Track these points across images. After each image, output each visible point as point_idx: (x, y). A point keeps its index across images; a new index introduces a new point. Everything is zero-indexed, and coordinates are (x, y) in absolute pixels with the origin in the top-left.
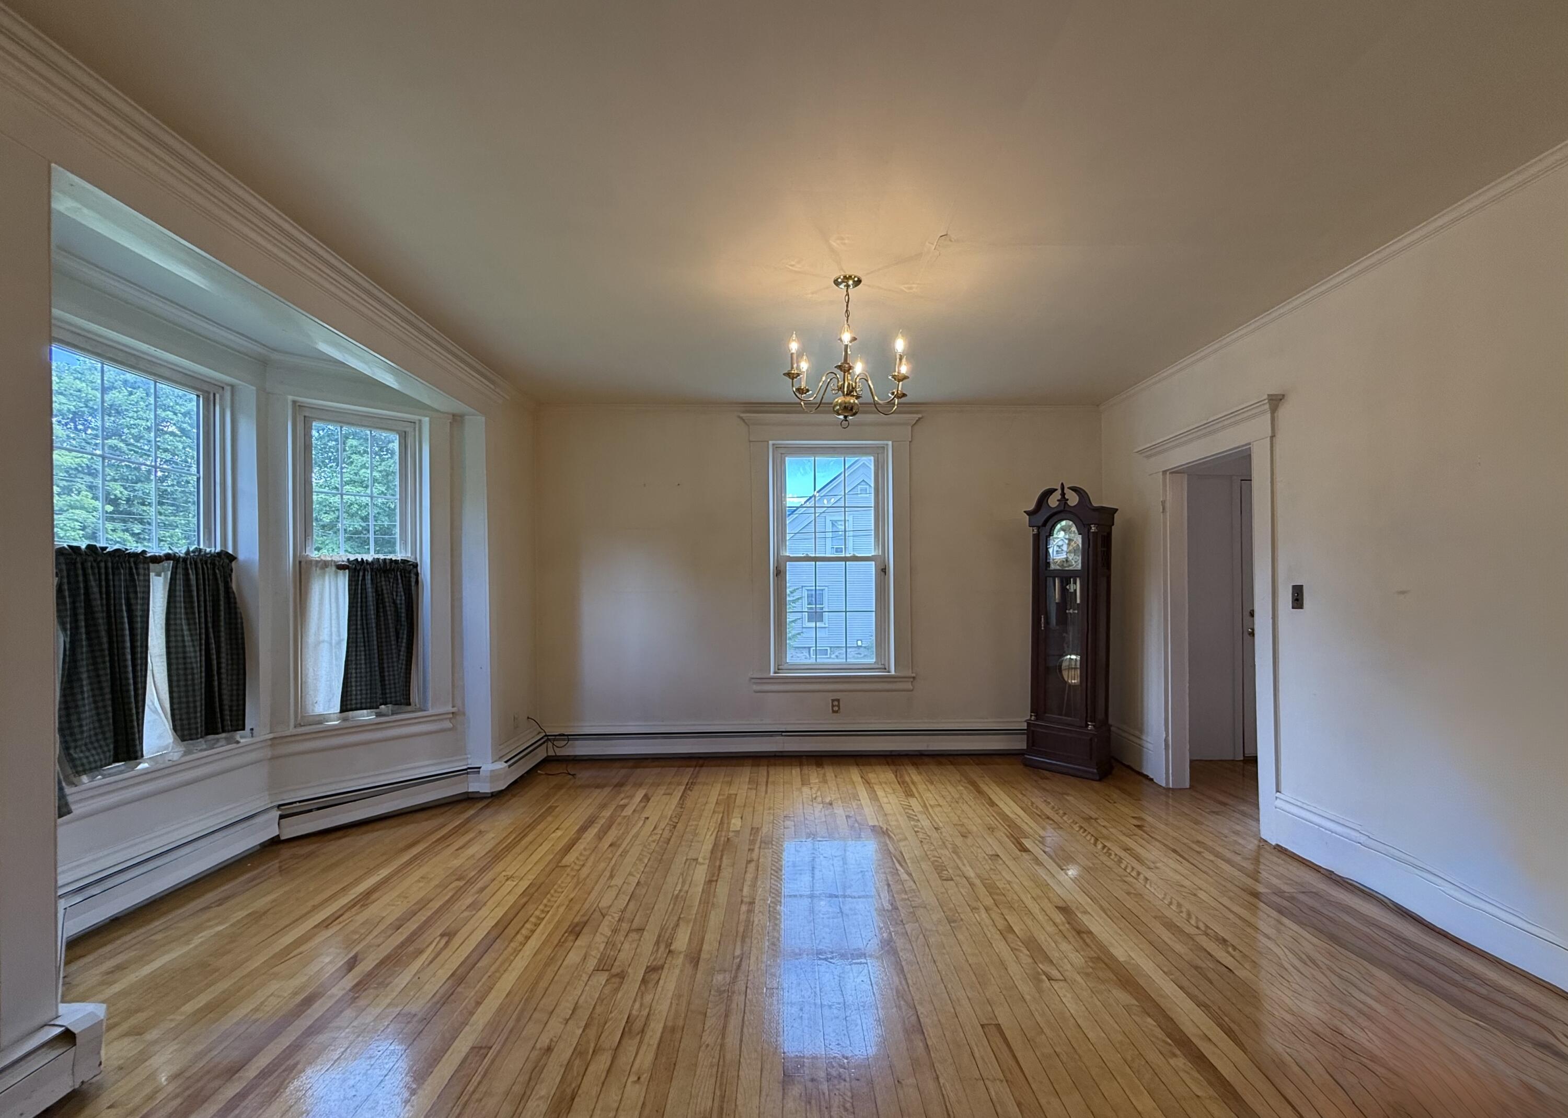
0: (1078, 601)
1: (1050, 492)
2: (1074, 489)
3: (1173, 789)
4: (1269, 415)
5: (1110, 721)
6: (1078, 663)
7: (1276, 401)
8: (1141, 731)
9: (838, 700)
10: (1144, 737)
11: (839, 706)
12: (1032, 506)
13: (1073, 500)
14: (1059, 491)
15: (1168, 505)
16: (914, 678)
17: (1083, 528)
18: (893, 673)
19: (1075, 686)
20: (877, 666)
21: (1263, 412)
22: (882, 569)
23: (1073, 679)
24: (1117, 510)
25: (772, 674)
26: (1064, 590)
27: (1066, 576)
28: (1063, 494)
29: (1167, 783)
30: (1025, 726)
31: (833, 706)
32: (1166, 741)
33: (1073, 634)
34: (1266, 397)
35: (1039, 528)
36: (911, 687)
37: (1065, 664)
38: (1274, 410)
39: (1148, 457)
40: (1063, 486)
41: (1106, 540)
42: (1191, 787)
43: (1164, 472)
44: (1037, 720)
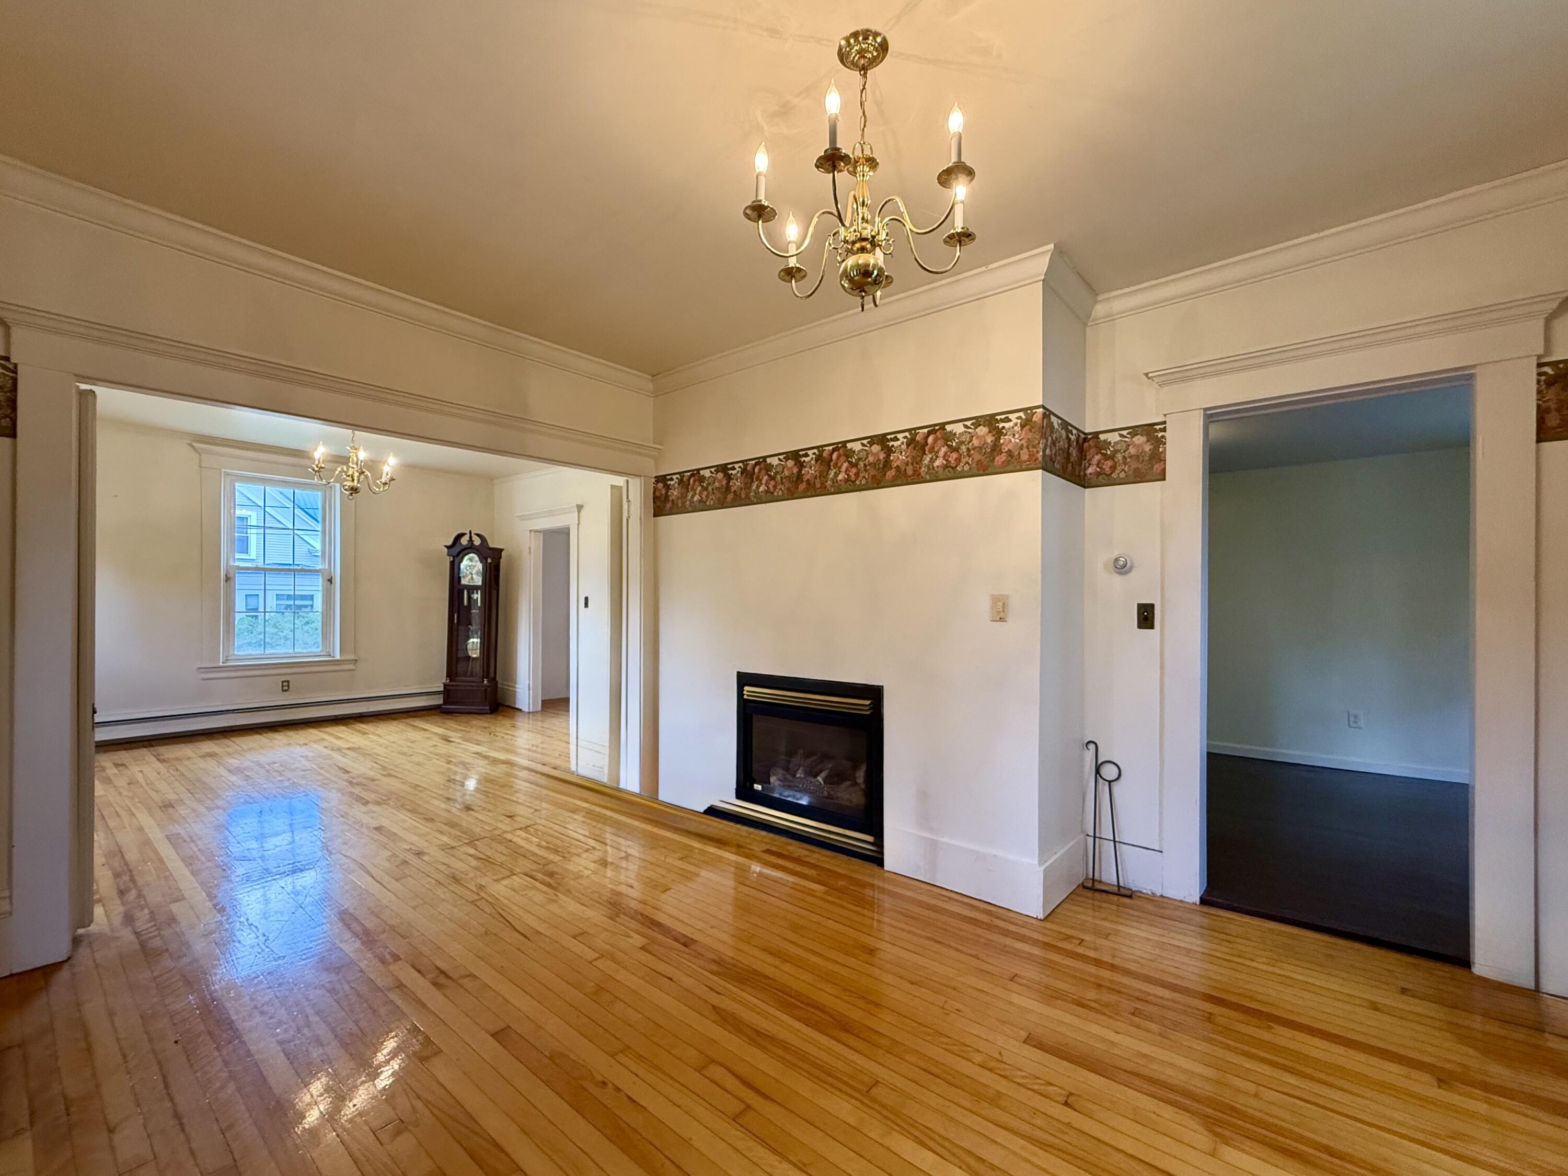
0: (479, 605)
1: (462, 535)
2: (478, 535)
3: (532, 712)
4: (577, 513)
5: (497, 679)
6: (479, 645)
7: (580, 508)
8: (516, 683)
9: (288, 682)
10: (517, 686)
11: (288, 686)
12: (450, 543)
13: (477, 541)
14: (468, 535)
15: (532, 550)
16: (356, 660)
17: (483, 559)
18: (338, 657)
19: (476, 659)
20: (322, 654)
21: (574, 512)
22: (329, 580)
23: (475, 654)
24: (502, 550)
25: (221, 664)
26: (469, 598)
27: (472, 589)
28: (471, 537)
29: (529, 709)
30: (442, 689)
31: (283, 686)
32: (529, 685)
33: (475, 626)
34: (575, 505)
35: (454, 557)
36: (354, 668)
37: (469, 647)
38: (579, 512)
39: (522, 520)
40: (470, 533)
41: (496, 567)
42: (542, 710)
43: (531, 531)
44: (451, 681)
